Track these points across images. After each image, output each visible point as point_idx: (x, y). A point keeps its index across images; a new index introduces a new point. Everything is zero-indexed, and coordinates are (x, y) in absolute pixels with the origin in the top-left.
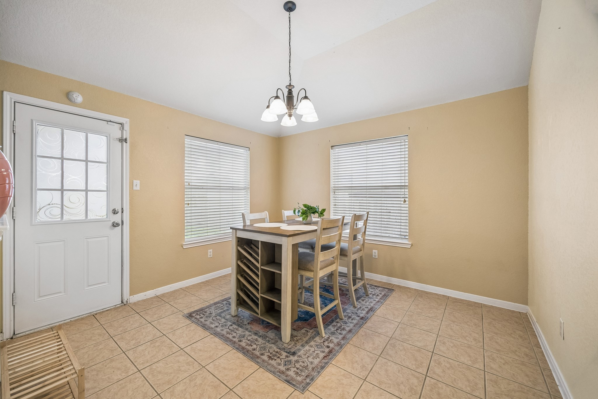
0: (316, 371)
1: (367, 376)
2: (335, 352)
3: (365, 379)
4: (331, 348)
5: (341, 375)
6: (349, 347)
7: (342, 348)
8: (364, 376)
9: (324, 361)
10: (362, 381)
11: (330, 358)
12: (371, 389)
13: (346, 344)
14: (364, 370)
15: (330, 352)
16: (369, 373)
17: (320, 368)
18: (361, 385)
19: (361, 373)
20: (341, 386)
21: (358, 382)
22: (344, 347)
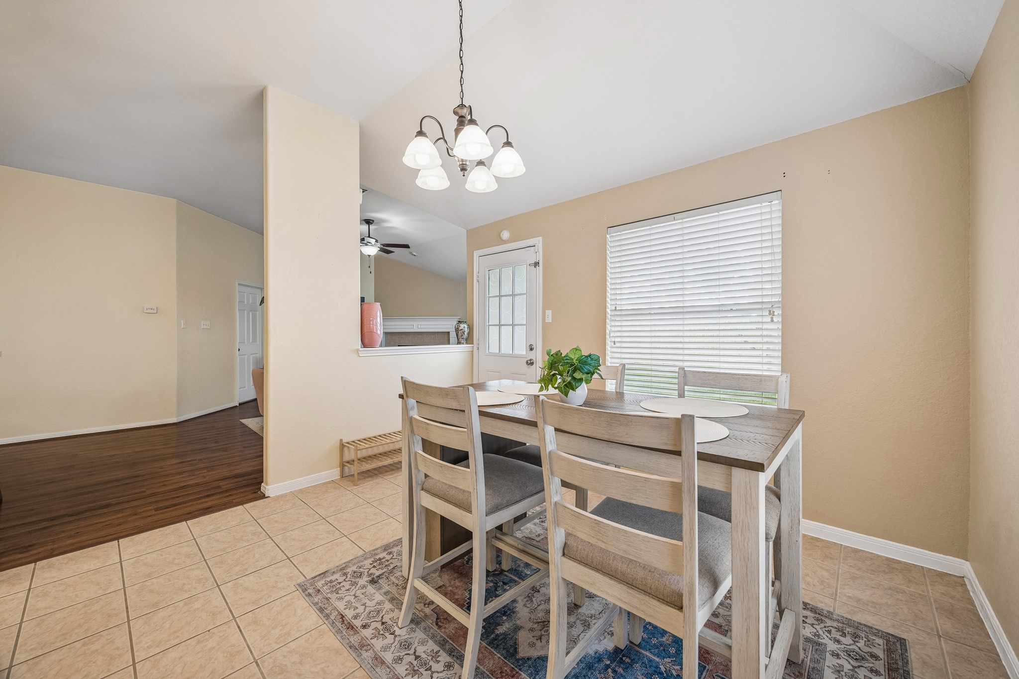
0: (320, 601)
1: (260, 669)
2: (345, 633)
3: (257, 663)
4: (361, 630)
5: (290, 630)
6: (348, 664)
7: (348, 648)
8: (264, 662)
9: (335, 613)
10: (258, 656)
11: (336, 623)
12: (233, 663)
13: (357, 659)
14: (274, 668)
15: (351, 627)
16: (262, 674)
17: (323, 607)
18: (253, 652)
19: (271, 660)
20: (273, 625)
21: (261, 649)
22: (352, 653)
